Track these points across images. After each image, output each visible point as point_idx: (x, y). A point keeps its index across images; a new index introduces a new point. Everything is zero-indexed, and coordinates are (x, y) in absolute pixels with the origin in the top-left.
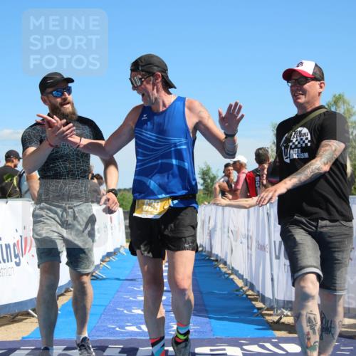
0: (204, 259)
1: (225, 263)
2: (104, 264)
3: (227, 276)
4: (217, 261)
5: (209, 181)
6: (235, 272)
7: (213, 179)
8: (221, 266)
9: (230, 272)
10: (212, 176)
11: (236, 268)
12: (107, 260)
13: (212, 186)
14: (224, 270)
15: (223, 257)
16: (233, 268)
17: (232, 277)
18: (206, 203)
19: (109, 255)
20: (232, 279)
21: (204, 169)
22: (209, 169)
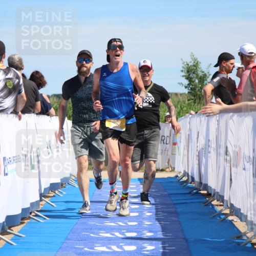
0: (190, 193)
1: (221, 199)
2: (47, 200)
3: (223, 217)
4: (209, 195)
5: (197, 81)
6: (235, 211)
7: (202, 79)
8: (215, 202)
9: (227, 211)
10: (200, 74)
11: (237, 205)
12: (52, 194)
13: (201, 88)
14: (219, 209)
15: (218, 190)
16: (232, 205)
17: (230, 218)
18: (193, 112)
19: (53, 187)
20: (231, 222)
21: (190, 64)
22: (196, 65)
